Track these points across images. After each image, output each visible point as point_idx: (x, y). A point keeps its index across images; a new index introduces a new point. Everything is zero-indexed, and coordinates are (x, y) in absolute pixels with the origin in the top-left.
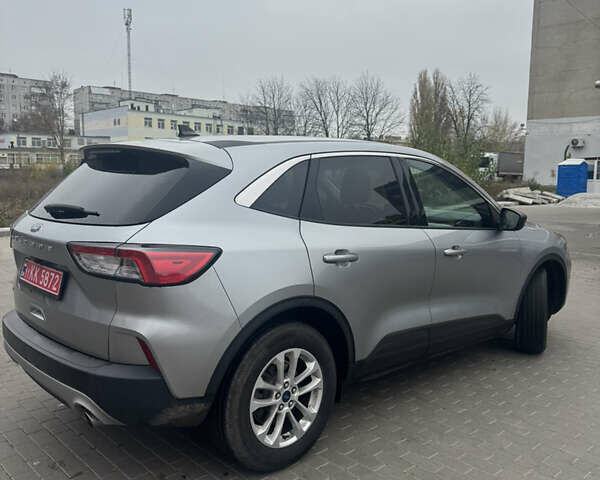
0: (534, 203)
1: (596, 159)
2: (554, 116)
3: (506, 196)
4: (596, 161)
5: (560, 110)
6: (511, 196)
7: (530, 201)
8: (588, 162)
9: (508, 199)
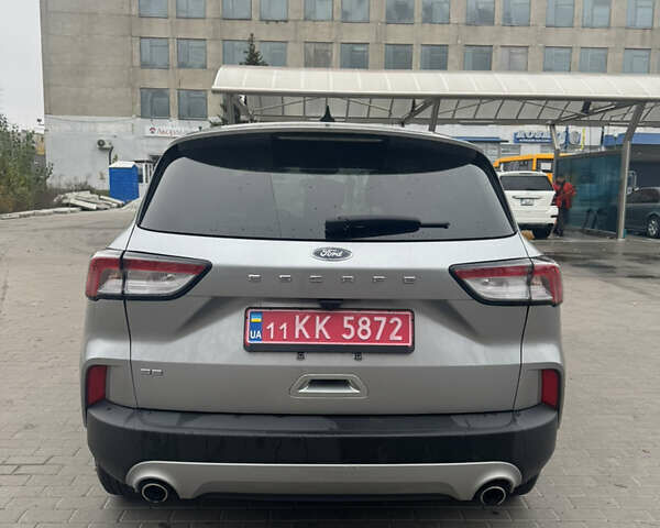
0: (98, 209)
1: (143, 162)
2: (75, 113)
3: (65, 201)
4: (144, 165)
5: (81, 107)
6: (72, 201)
7: (94, 207)
8: (137, 165)
9: (67, 205)
